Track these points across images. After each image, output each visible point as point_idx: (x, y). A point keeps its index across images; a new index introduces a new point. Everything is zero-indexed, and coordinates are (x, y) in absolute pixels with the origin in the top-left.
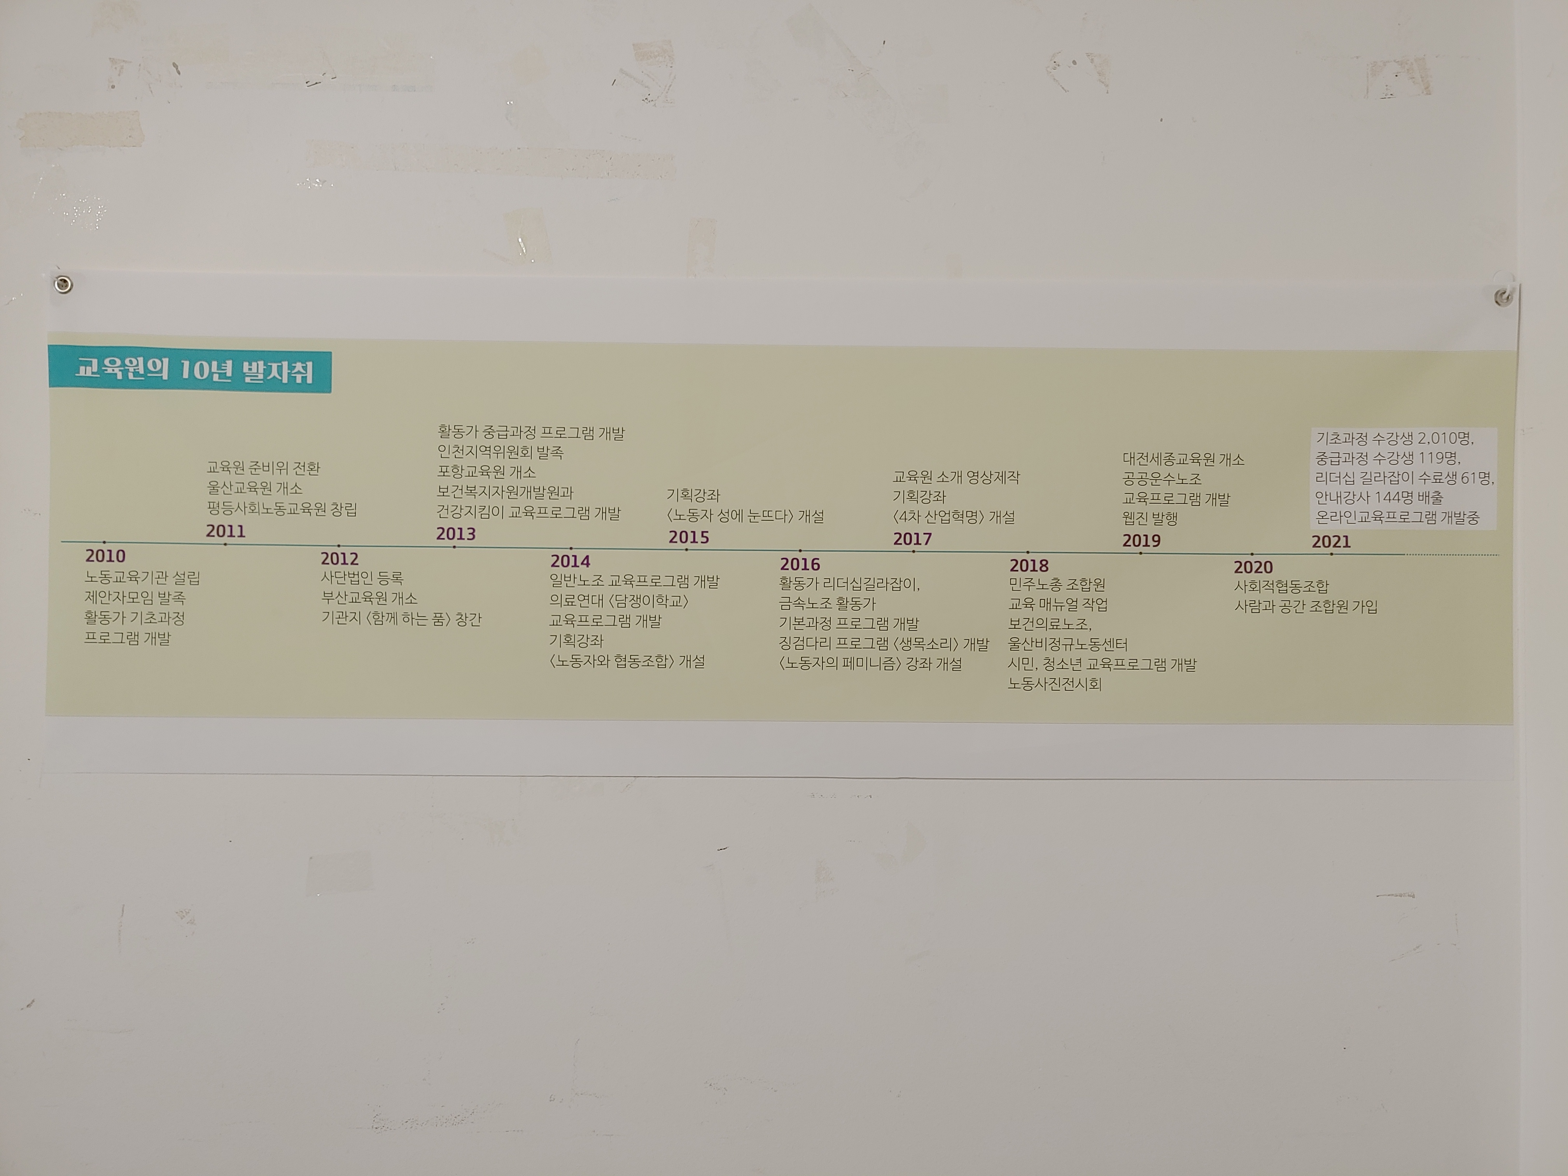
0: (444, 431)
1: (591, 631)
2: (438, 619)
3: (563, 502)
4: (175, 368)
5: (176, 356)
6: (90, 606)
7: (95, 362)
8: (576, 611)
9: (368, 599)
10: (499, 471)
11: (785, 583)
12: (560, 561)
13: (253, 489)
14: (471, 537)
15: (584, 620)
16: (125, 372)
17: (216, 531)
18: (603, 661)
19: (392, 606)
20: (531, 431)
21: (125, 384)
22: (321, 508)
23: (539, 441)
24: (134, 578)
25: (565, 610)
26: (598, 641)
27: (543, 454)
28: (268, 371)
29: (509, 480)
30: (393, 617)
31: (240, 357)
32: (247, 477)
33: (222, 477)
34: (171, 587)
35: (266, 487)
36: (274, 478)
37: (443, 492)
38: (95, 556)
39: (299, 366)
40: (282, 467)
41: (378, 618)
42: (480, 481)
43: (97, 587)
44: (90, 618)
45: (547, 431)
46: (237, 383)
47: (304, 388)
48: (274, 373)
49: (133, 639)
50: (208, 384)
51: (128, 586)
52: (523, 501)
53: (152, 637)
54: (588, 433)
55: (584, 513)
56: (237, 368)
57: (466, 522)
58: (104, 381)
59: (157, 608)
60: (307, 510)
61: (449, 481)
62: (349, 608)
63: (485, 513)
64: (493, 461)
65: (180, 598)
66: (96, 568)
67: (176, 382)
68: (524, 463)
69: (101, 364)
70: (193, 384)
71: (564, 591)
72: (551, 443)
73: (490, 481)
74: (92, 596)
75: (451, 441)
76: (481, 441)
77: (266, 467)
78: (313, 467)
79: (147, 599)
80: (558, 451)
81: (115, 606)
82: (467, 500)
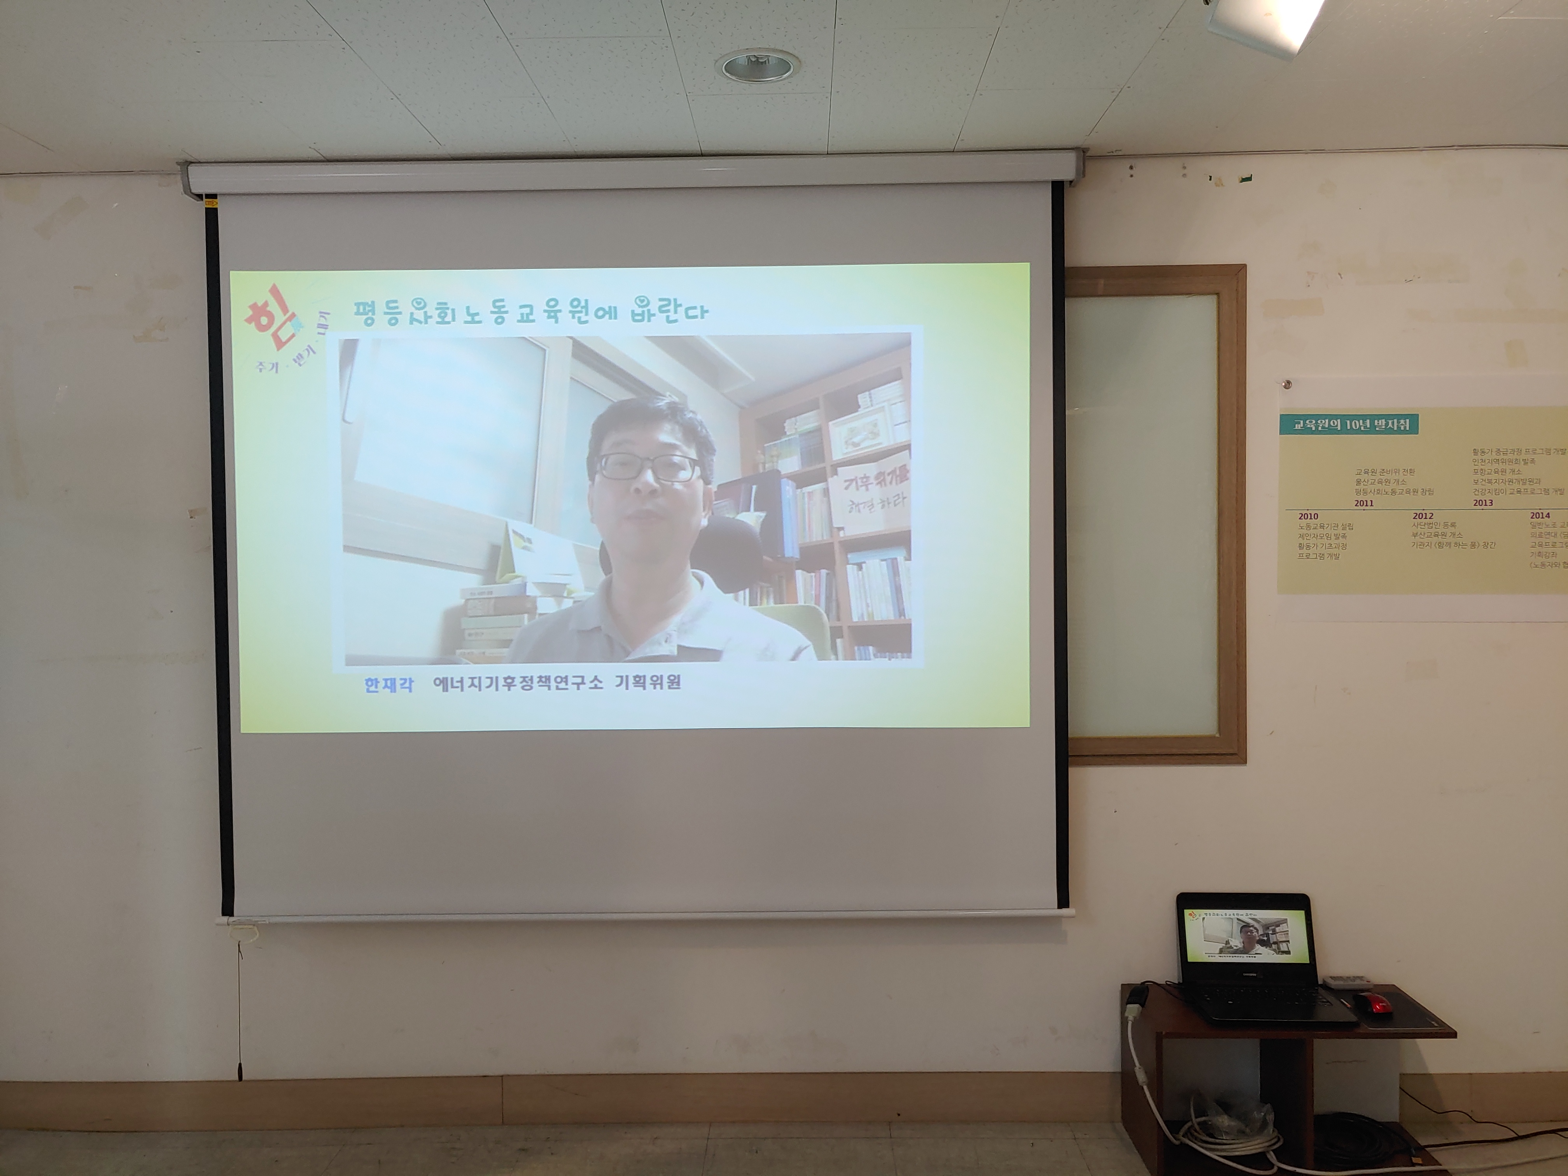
0: (1475, 452)
1: (1551, 550)
2: (1473, 545)
3: (1536, 486)
4: (1343, 424)
5: (1344, 418)
6: (1301, 541)
7: (1302, 422)
8: (1544, 540)
9: (1436, 535)
10: (1504, 471)
12: (1535, 515)
13: (1380, 482)
14: (1491, 504)
15: (1547, 544)
16: (1317, 427)
17: (1359, 503)
18: (1557, 565)
19: (1449, 539)
20: (1519, 451)
21: (1317, 432)
22: (1415, 491)
23: (1523, 456)
24: (1322, 527)
25: (1537, 540)
26: (1554, 554)
27: (1525, 462)
28: (1387, 424)
29: (1509, 476)
30: (1449, 544)
31: (1373, 417)
32: (1378, 477)
33: (1363, 477)
34: (1340, 531)
35: (1388, 481)
36: (1392, 477)
37: (1476, 482)
38: (1303, 516)
39: (1402, 421)
40: (1397, 471)
41: (1440, 545)
42: (1494, 476)
43: (1304, 531)
44: (1301, 546)
45: (1527, 451)
46: (1372, 430)
47: (1405, 432)
48: (1390, 425)
49: (1322, 556)
50: (1358, 432)
51: (1320, 531)
52: (1516, 486)
53: (1330, 555)
54: (1548, 451)
55: (1547, 491)
56: (1372, 423)
57: (1487, 497)
58: (1306, 431)
59: (1333, 541)
60: (1408, 492)
61: (1478, 477)
62: (1426, 540)
63: (1497, 492)
64: (1501, 466)
65: (1344, 536)
66: (1304, 522)
67: (1344, 431)
68: (1516, 467)
69: (1304, 423)
70: (1352, 431)
71: (1537, 531)
72: (1529, 457)
73: (1499, 476)
74: (1301, 536)
75: (1479, 457)
76: (1494, 456)
77: (1388, 472)
78: (1412, 471)
79: (1328, 537)
80: (1533, 461)
81: (1312, 541)
82: (1488, 486)
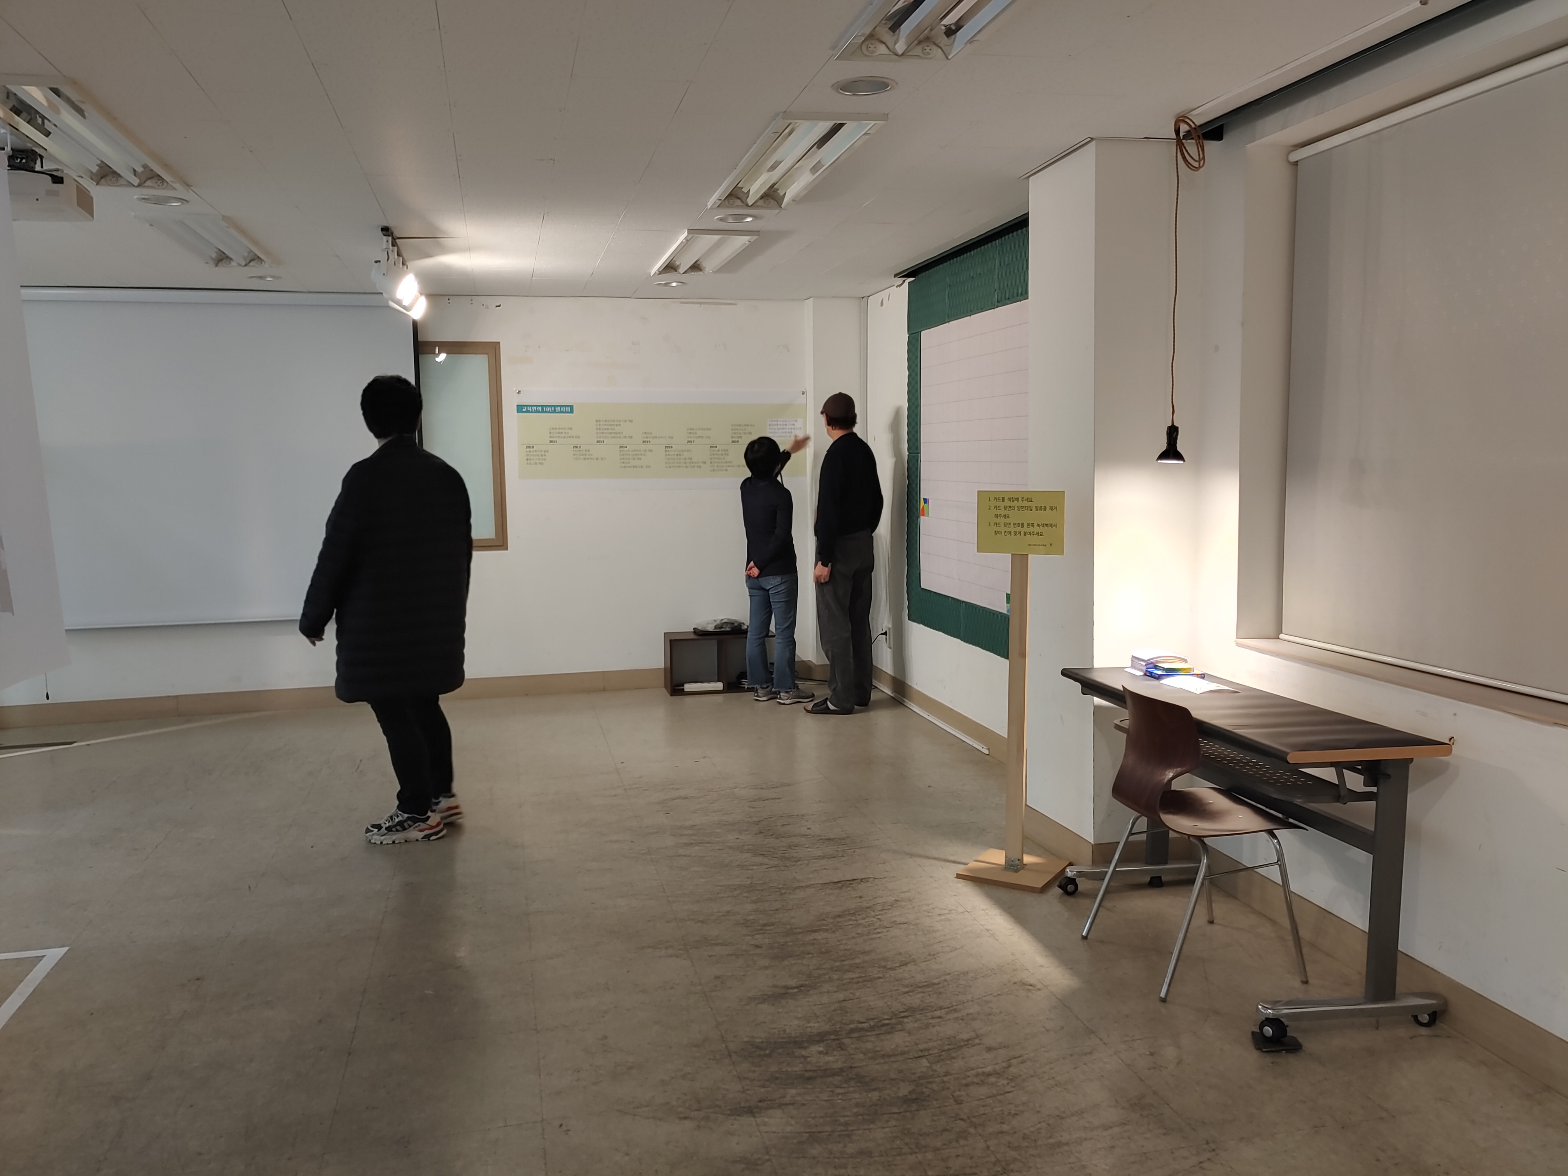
0: (597, 421)
1: (628, 461)
2: (597, 459)
3: (621, 435)
4: (543, 409)
5: (542, 406)
6: (527, 457)
7: (526, 408)
8: (624, 457)
9: (583, 455)
10: (608, 429)
11: (666, 451)
12: (621, 447)
13: (559, 433)
14: (603, 442)
15: (626, 459)
16: (532, 410)
17: (551, 442)
18: (630, 467)
19: (587, 456)
20: (614, 421)
21: (532, 412)
22: (573, 437)
23: (616, 423)
24: (536, 451)
25: (622, 457)
26: (629, 463)
27: (617, 425)
29: (610, 431)
30: (588, 459)
31: (555, 406)
32: (558, 431)
33: (552, 431)
34: (543, 453)
35: (562, 433)
36: (563, 431)
37: (597, 433)
38: (527, 447)
39: (567, 408)
40: (565, 429)
41: (584, 459)
42: (605, 431)
43: (528, 453)
44: (527, 459)
45: (617, 421)
46: (555, 412)
47: (568, 412)
48: (562, 410)
49: (536, 463)
50: (549, 412)
51: (535, 453)
52: (613, 435)
53: (540, 463)
54: (625, 421)
55: (625, 437)
56: (554, 409)
57: (602, 440)
58: (528, 412)
59: (540, 457)
60: (570, 437)
61: (598, 431)
62: (579, 457)
63: (606, 437)
64: (607, 427)
65: (545, 455)
66: (528, 449)
67: (543, 412)
68: (613, 427)
69: (527, 408)
70: (546, 412)
71: (622, 453)
72: (618, 423)
73: (607, 431)
74: (528, 455)
75: (598, 423)
76: (604, 423)
77: (562, 429)
78: (571, 429)
79: (538, 455)
80: (620, 425)
81: (532, 457)
82: (602, 435)
